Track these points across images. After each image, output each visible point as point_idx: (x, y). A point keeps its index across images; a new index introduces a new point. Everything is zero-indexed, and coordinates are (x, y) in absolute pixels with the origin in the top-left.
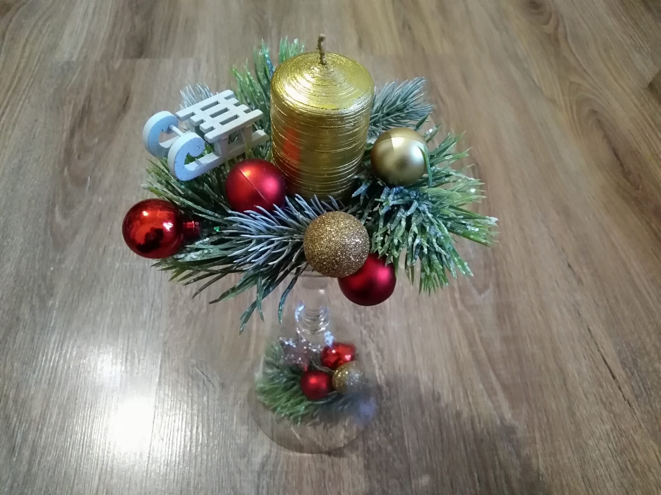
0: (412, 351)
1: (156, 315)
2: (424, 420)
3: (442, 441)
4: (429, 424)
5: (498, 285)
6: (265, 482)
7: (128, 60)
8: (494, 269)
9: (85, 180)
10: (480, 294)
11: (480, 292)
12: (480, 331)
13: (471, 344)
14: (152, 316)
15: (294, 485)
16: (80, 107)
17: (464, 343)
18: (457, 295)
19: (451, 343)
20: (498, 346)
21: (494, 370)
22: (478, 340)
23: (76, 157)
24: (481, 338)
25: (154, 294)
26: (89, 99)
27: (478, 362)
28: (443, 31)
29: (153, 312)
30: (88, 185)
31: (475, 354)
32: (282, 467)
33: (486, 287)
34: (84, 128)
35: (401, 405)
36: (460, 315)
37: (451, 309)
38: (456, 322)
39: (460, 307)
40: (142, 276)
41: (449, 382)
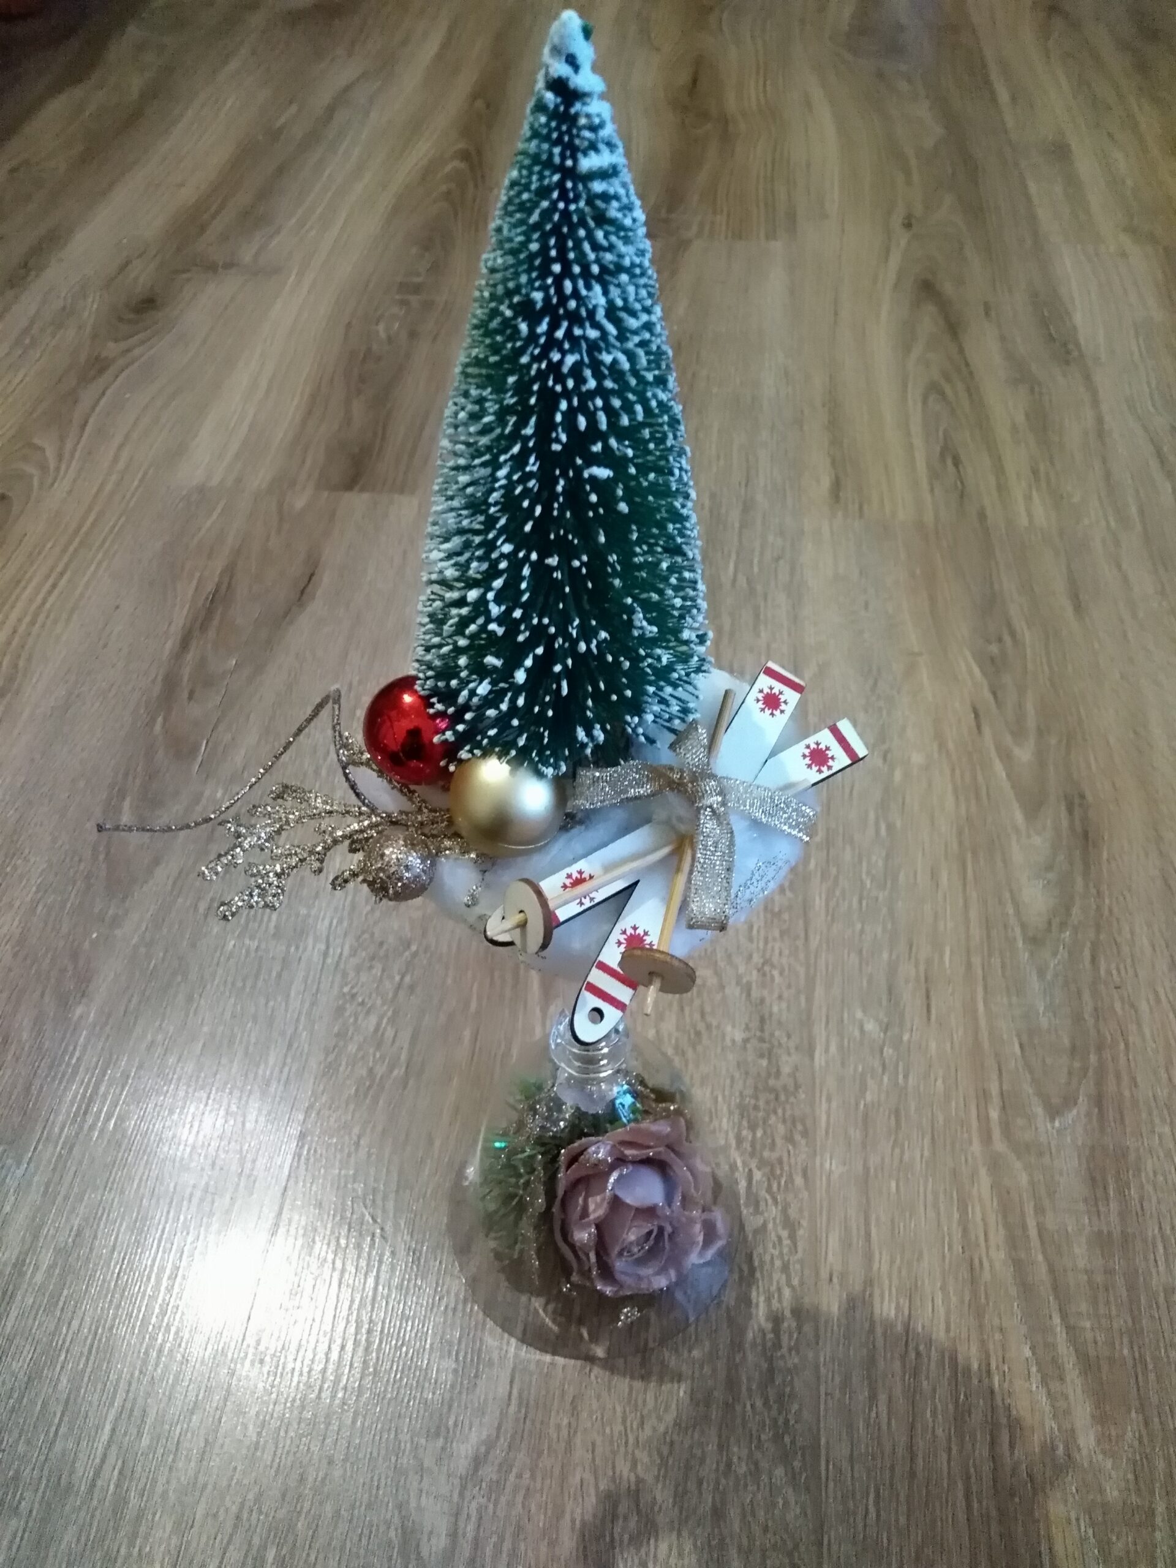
0: (868, 1235)
1: (294, 1070)
2: (873, 1415)
3: (913, 1474)
4: (884, 1427)
5: (1098, 1101)
6: (474, 1505)
7: (326, 494)
8: (1093, 1058)
9: (195, 749)
10: (1052, 1120)
11: (1053, 1112)
12: (1039, 1210)
13: (1015, 1240)
14: (286, 1069)
15: (541, 1525)
16: (210, 587)
17: (998, 1236)
18: (994, 1114)
19: (965, 1231)
20: (1080, 1254)
21: (1064, 1316)
22: (1033, 1232)
23: (185, 695)
24: (1041, 1228)
25: (298, 1020)
26: (230, 570)
27: (1026, 1289)
28: (1035, 472)
29: (289, 1060)
30: (200, 759)
31: (1019, 1266)
32: (519, 1476)
33: (1070, 1101)
34: (211, 634)
35: (823, 1370)
36: (995, 1165)
37: (976, 1147)
38: (985, 1181)
39: (1000, 1145)
40: (279, 976)
41: (948, 1330)
